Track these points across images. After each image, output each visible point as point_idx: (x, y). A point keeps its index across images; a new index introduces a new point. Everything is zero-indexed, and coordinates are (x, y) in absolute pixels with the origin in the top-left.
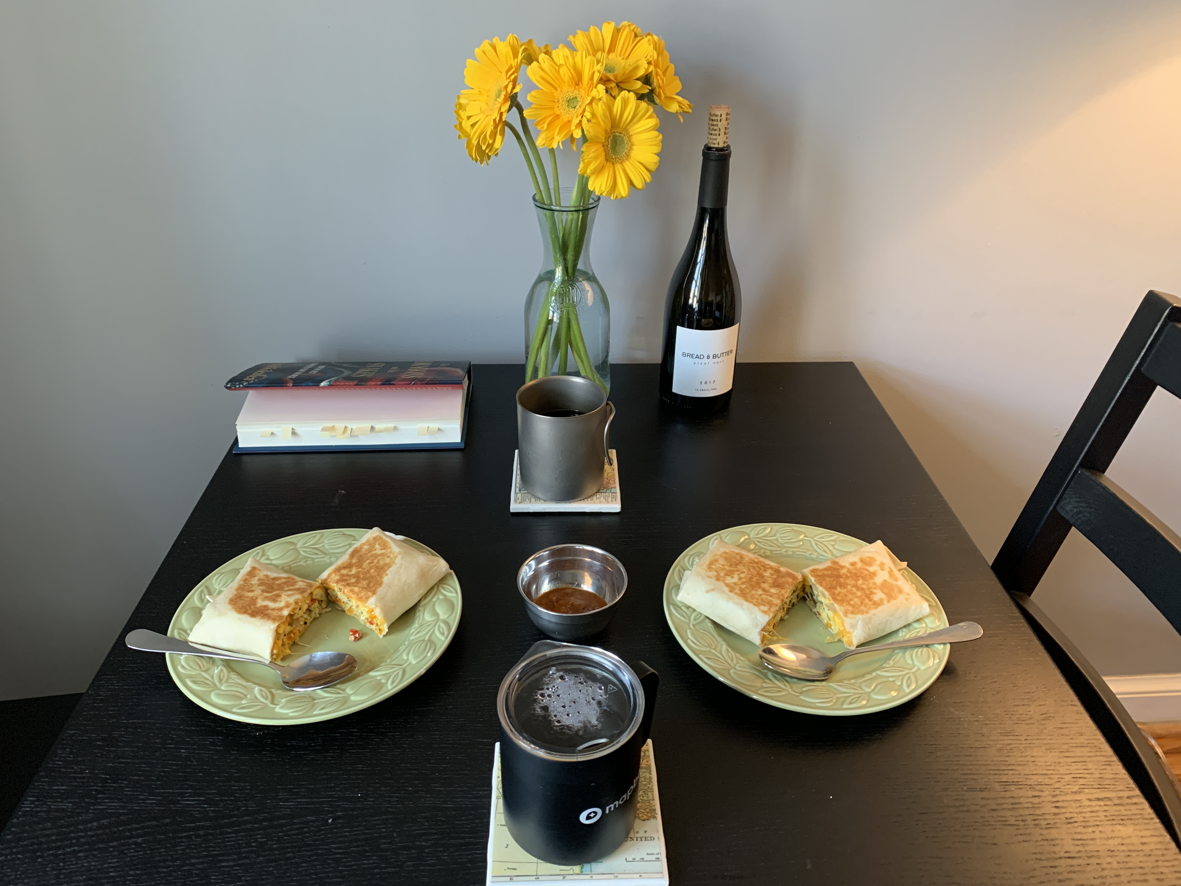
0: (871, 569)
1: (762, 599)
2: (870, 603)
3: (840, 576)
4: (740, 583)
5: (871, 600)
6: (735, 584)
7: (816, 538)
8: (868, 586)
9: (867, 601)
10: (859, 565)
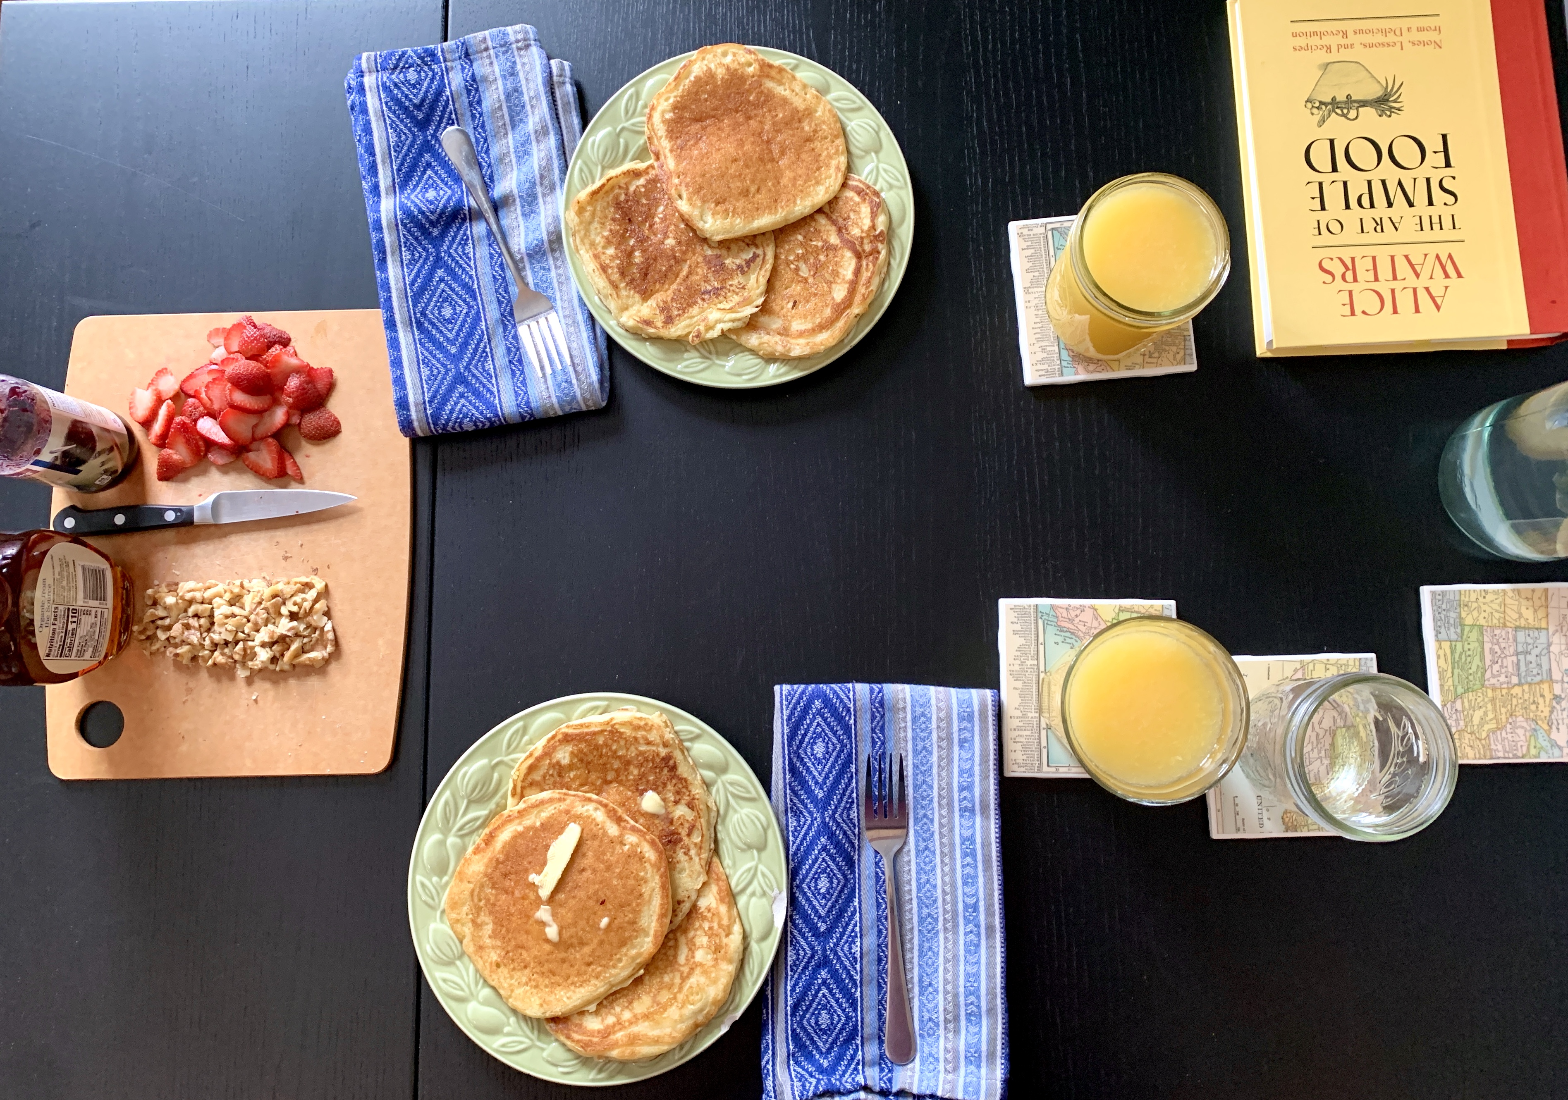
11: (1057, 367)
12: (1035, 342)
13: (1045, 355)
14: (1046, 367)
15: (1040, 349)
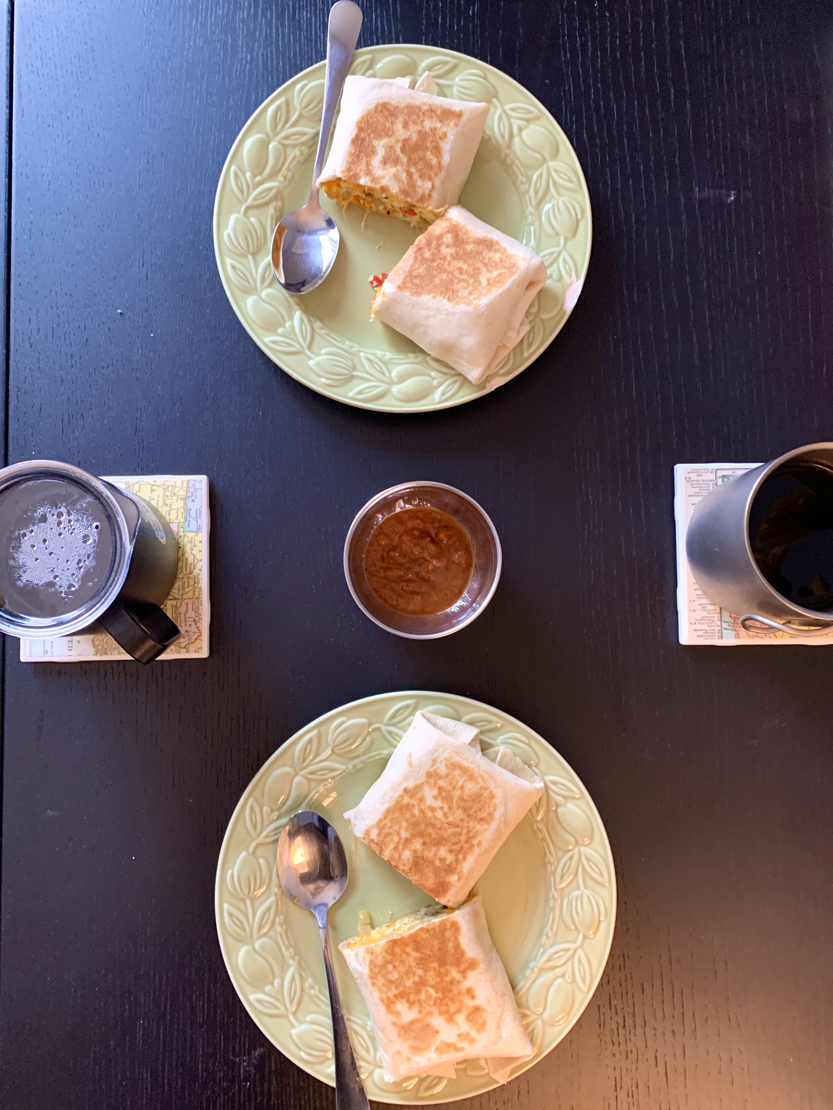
0: (460, 1018)
1: (391, 834)
2: (391, 995)
3: (442, 963)
4: (423, 807)
5: (396, 996)
6: (422, 800)
7: (580, 952)
8: (425, 1001)
9: (394, 991)
10: (470, 1003)
11: (717, 628)
12: (695, 598)
13: (705, 614)
14: (705, 627)
15: (700, 607)
